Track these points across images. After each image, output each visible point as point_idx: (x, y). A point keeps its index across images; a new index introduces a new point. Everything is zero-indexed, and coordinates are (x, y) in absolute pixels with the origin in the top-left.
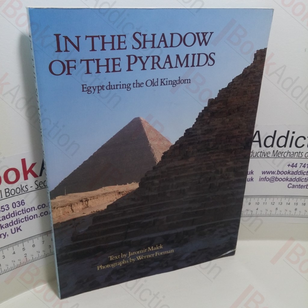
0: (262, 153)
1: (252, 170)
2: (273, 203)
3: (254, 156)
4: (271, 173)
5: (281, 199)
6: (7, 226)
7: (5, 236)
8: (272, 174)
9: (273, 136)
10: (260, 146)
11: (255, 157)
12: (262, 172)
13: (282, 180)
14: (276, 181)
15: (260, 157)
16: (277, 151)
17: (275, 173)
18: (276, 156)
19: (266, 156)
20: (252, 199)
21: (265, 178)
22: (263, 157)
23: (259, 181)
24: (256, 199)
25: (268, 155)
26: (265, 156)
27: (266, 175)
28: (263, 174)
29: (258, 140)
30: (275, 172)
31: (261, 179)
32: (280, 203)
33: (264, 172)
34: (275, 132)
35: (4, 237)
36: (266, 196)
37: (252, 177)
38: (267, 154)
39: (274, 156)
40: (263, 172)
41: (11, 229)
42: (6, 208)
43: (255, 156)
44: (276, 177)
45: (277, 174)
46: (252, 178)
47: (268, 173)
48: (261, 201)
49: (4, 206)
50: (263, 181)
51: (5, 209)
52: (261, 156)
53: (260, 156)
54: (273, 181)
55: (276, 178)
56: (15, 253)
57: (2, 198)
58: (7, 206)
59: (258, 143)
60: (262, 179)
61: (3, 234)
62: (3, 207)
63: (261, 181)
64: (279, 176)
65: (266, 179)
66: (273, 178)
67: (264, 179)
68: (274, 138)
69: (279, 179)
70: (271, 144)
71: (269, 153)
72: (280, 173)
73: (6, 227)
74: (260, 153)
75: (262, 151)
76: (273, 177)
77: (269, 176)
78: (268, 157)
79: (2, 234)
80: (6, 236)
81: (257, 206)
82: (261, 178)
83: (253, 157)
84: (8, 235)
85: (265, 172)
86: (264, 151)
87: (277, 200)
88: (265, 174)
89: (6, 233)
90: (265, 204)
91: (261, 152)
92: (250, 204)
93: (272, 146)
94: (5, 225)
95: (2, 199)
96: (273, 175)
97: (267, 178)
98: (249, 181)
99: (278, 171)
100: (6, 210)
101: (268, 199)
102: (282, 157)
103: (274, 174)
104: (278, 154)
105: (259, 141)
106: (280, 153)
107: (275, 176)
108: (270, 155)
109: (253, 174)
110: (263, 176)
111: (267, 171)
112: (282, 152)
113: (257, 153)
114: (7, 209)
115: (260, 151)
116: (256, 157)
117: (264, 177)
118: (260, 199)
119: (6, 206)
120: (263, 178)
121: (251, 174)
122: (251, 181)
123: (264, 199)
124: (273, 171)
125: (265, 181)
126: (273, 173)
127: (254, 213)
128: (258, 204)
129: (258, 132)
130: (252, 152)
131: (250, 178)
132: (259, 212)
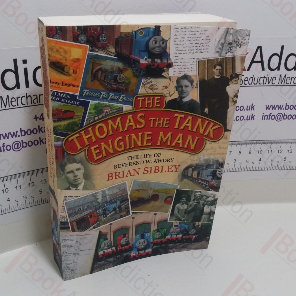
0: (265, 79)
1: (252, 104)
2: (280, 151)
3: (255, 83)
4: (277, 107)
5: (290, 144)
8: (278, 109)
9: (279, 54)
10: (263, 69)
11: (256, 85)
12: (266, 106)
13: (292, 117)
14: (284, 119)
15: (262, 85)
16: (285, 75)
17: (283, 108)
18: (284, 84)
19: (271, 84)
20: (254, 146)
21: (270, 115)
22: (267, 84)
23: (262, 119)
24: (259, 146)
25: (274, 82)
26: (269, 84)
27: (271, 111)
28: (267, 109)
29: (259, 59)
30: (283, 105)
31: (264, 117)
32: (290, 151)
33: (269, 106)
34: (283, 47)
36: (272, 141)
37: (252, 114)
38: (273, 80)
39: (281, 83)
40: (267, 107)
43: (257, 83)
44: (285, 113)
45: (286, 109)
46: (253, 116)
47: (274, 108)
48: (265, 148)
50: (267, 119)
52: (265, 83)
53: (263, 84)
54: (280, 119)
55: (284, 115)
59: (260, 64)
60: (266, 117)
63: (264, 119)
64: (288, 112)
65: (271, 116)
66: (280, 116)
67: (269, 117)
68: (280, 57)
69: (287, 117)
70: (277, 65)
71: (274, 79)
72: (289, 107)
74: (263, 78)
75: (266, 76)
76: (280, 114)
77: (275, 112)
78: (273, 85)
81: (260, 155)
82: (264, 115)
83: (254, 84)
86: (267, 76)
87: (285, 147)
88: (269, 109)
90: (270, 152)
91: (264, 78)
92: (250, 152)
93: (278, 68)
96: (280, 111)
97: (272, 115)
98: (249, 119)
99: (286, 106)
101: (274, 145)
102: (291, 85)
103: (281, 109)
104: (287, 80)
105: (262, 62)
106: (289, 79)
107: (283, 111)
108: (276, 82)
109: (254, 110)
110: (268, 112)
111: (272, 106)
112: (292, 78)
113: (259, 79)
115: (263, 77)
117: (268, 114)
118: (264, 145)
120: (267, 115)
121: (251, 110)
122: (251, 119)
123: (269, 145)
124: (281, 106)
125: (269, 119)
126: (280, 107)
127: (256, 165)
128: (261, 152)
129: (260, 48)
130: (253, 78)
131: (250, 116)
132: (262, 164)
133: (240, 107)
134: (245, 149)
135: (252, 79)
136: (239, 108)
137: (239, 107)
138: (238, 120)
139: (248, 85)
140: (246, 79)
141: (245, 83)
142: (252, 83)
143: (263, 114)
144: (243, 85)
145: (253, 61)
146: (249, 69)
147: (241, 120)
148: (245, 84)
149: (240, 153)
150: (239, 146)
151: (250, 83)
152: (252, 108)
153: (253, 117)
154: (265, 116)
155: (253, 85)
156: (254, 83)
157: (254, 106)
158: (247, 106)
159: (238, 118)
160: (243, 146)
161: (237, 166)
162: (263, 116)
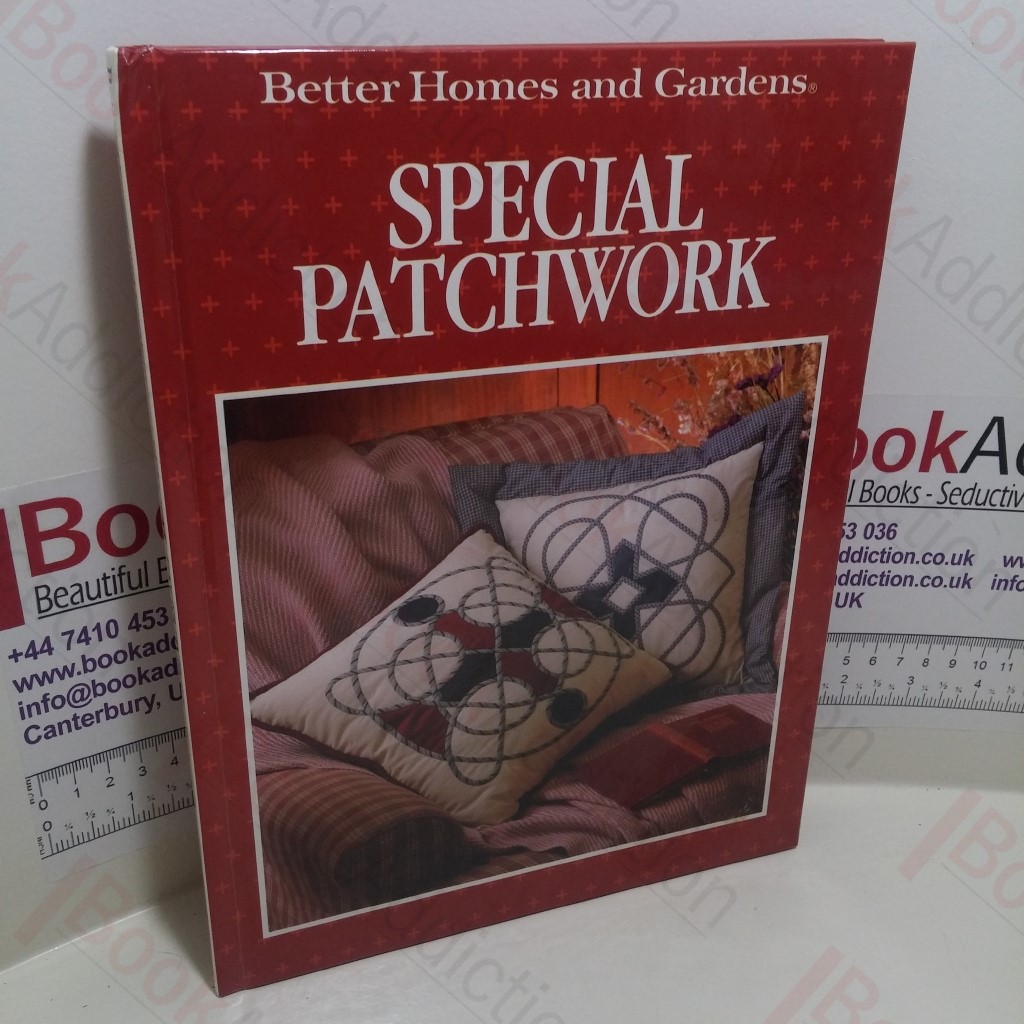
0: (1008, 495)
1: (968, 551)
3: (979, 502)
6: (157, 677)
7: (150, 706)
10: (1004, 470)
11: (982, 507)
12: (1005, 557)
15: (998, 507)
20: (964, 649)
21: (1013, 581)
22: (1012, 506)
23: (992, 588)
24: (977, 650)
26: (1016, 506)
27: (1017, 569)
28: (1006, 565)
29: (995, 448)
31: (997, 584)
33: (1012, 558)
35: (147, 709)
36: (1014, 643)
37: (966, 574)
40: (1008, 559)
41: (171, 687)
42: (157, 617)
43: (984, 503)
46: (968, 578)
48: (995, 656)
49: (151, 611)
50: (1005, 589)
51: (156, 621)
52: (1005, 502)
53: (1002, 505)
56: (177, 763)
57: (147, 585)
58: (161, 612)
60: (1003, 583)
61: (145, 699)
62: (148, 615)
63: (998, 588)
65: (1015, 584)
67: (1010, 583)
73: (154, 678)
74: (1002, 493)
75: (1010, 488)
79: (140, 699)
80: (155, 706)
81: (979, 674)
82: (998, 578)
83: (977, 503)
84: (159, 704)
85: (1015, 559)
86: (1014, 489)
88: (1012, 566)
89: (154, 696)
90: (1007, 667)
91: (1006, 491)
92: (953, 664)
94: (153, 671)
95: (148, 588)
97: (1018, 579)
98: (957, 586)
100: (159, 623)
101: (1018, 652)
105: (1001, 453)
109: (971, 564)
110: (1008, 573)
113: (989, 495)
114: (162, 620)
115: (1003, 489)
116: (988, 506)
117: (1010, 579)
118: (990, 651)
119: (157, 611)
120: (1006, 581)
121: (964, 564)
122: (963, 587)
123: (1004, 651)
125: (1011, 589)
127: (967, 694)
128: (983, 666)
129: (998, 421)
130: (974, 490)
131: (959, 578)
132: (983, 695)
133: (934, 555)
134: (940, 654)
135: (971, 492)
136: (931, 558)
137: (931, 555)
138: (928, 585)
139: (960, 505)
140: (957, 492)
141: (953, 501)
142: (970, 503)
143: (996, 575)
144: (947, 504)
145: (977, 451)
146: (965, 469)
147: (933, 585)
148: (951, 503)
149: (926, 663)
150: (924, 647)
151: (966, 500)
152: (968, 559)
153: (967, 582)
154: (1001, 581)
155: (973, 505)
156: (977, 500)
157: (972, 556)
158: (954, 555)
159: (926, 581)
160: (937, 648)
161: (916, 692)
162: (995, 580)
